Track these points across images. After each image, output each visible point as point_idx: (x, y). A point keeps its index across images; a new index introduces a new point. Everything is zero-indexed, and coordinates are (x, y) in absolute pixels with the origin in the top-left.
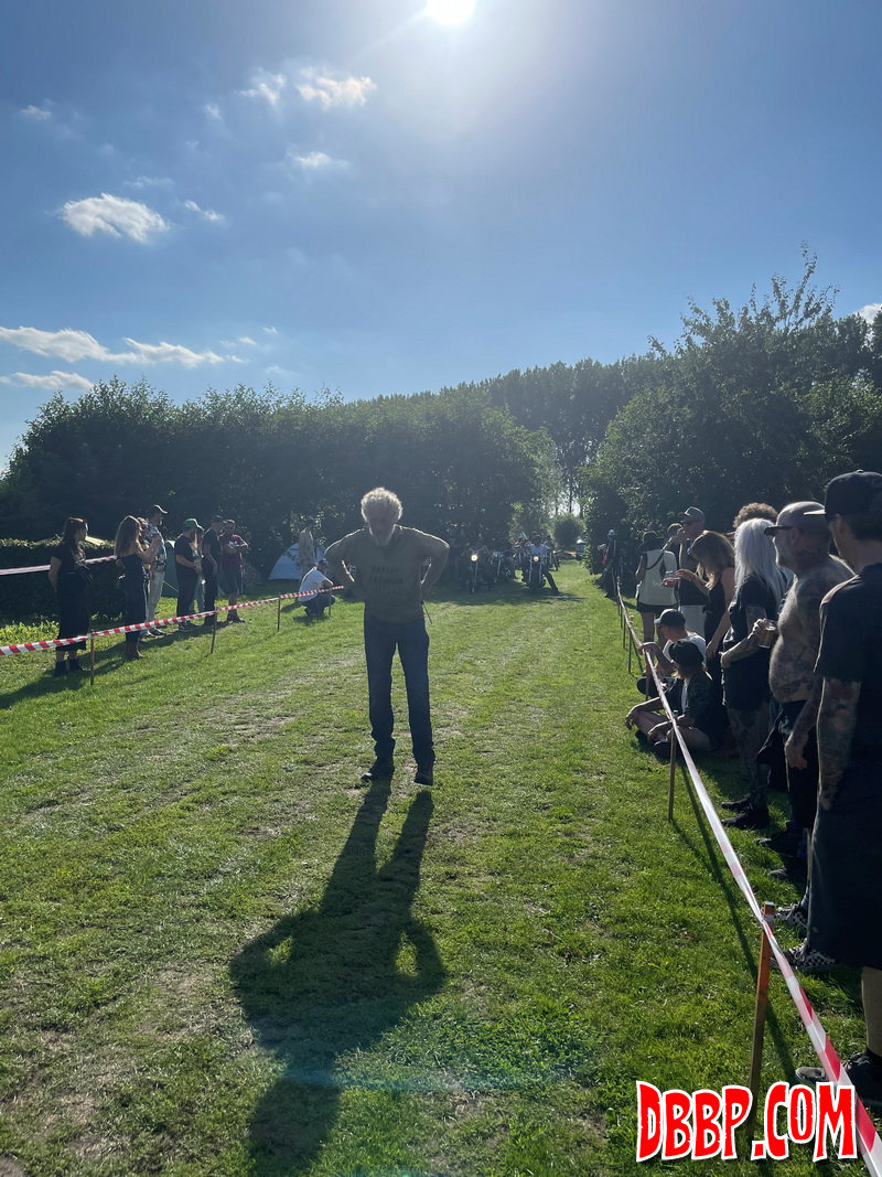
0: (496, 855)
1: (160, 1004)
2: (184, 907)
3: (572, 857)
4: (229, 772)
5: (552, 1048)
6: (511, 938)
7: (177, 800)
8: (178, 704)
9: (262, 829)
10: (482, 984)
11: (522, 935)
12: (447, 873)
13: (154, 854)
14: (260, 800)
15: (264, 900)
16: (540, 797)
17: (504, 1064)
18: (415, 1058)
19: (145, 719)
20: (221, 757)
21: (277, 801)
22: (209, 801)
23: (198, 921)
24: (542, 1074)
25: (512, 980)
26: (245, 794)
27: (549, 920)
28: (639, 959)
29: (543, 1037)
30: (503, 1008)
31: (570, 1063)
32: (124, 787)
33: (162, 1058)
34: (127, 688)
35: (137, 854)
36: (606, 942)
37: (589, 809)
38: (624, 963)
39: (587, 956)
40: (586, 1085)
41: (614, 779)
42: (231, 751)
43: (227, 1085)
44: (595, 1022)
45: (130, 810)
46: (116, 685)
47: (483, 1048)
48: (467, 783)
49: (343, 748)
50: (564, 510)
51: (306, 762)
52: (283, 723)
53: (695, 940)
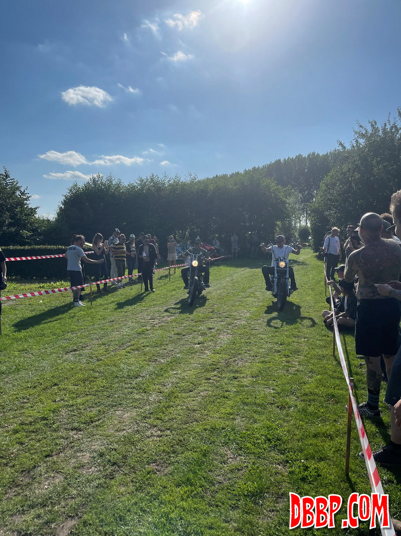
0: (255, 370)
1: (116, 422)
2: (126, 388)
3: (288, 371)
4: (146, 338)
5: (269, 440)
6: (258, 401)
7: (125, 349)
8: (126, 312)
9: (159, 360)
10: (243, 417)
11: (262, 400)
12: (233, 377)
13: (114, 369)
14: (158, 349)
15: (157, 386)
16: (277, 347)
17: (249, 445)
18: (214, 442)
19: (113, 318)
20: (143, 332)
21: (165, 349)
22: (137, 350)
23: (131, 393)
24: (264, 449)
25: (256, 416)
26: (152, 347)
27: (275, 395)
28: (311, 409)
29: (266, 436)
30: (251, 426)
31: (276, 446)
32: (104, 344)
33: (116, 440)
34: (106, 306)
35: (108, 369)
36: (298, 403)
37: (298, 352)
38: (304, 410)
39: (289, 408)
40: (281, 454)
41: (311, 340)
42: (147, 330)
43: (140, 450)
44: (288, 431)
45: (106, 353)
46: (101, 305)
47: (241, 439)
48: (246, 342)
49: (194, 328)
50: (303, 223)
51: (178, 334)
52: (169, 319)
53: (337, 403)
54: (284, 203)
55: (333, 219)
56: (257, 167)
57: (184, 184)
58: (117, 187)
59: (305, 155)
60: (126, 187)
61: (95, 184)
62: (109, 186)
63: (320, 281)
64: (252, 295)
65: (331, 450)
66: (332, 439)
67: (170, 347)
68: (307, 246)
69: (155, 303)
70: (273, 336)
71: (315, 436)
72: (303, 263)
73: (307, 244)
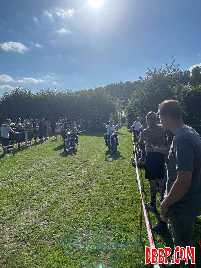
0: (98, 188)
1: (24, 218)
2: (31, 200)
3: (114, 188)
4: (43, 173)
5: (104, 223)
6: (99, 204)
7: (31, 179)
8: (32, 159)
9: (49, 184)
10: (91, 212)
11: (101, 203)
12: (87, 192)
13: (25, 190)
14: (49, 178)
15: (48, 198)
16: (109, 176)
17: (93, 226)
18: (76, 226)
19: (25, 163)
20: (41, 170)
21: (52, 179)
22: (38, 179)
23: (33, 202)
24: (101, 228)
25: (98, 211)
26: (46, 177)
27: (107, 200)
28: (124, 207)
29: (102, 221)
30: (95, 217)
31: (107, 226)
32: (19, 177)
33: (24, 228)
34: (21, 156)
35: (21, 190)
36: (118, 204)
37: (119, 178)
38: (121, 207)
39: (114, 206)
40: (109, 230)
41: (126, 172)
42: (43, 169)
43: (37, 232)
44: (113, 218)
45: (20, 181)
46: (19, 156)
47: (90, 224)
48: (94, 174)
49: (68, 168)
50: (123, 115)
51: (60, 171)
52: (55, 163)
53: (137, 203)
54: (114, 105)
55: (137, 113)
56: (101, 87)
57: (65, 94)
58: (29, 95)
59: (124, 82)
60: (34, 94)
61: (17, 92)
62: (25, 94)
63: (130, 143)
64: (98, 150)
65: (133, 226)
66: (134, 221)
67: (55, 178)
68: (125, 126)
69: (48, 154)
70: (107, 171)
71: (126, 220)
72: (123, 134)
73: (125, 125)
